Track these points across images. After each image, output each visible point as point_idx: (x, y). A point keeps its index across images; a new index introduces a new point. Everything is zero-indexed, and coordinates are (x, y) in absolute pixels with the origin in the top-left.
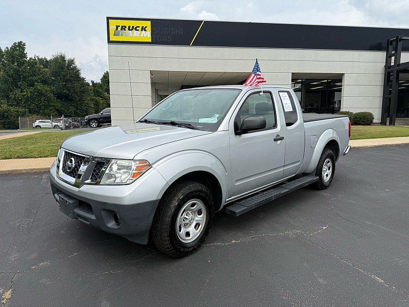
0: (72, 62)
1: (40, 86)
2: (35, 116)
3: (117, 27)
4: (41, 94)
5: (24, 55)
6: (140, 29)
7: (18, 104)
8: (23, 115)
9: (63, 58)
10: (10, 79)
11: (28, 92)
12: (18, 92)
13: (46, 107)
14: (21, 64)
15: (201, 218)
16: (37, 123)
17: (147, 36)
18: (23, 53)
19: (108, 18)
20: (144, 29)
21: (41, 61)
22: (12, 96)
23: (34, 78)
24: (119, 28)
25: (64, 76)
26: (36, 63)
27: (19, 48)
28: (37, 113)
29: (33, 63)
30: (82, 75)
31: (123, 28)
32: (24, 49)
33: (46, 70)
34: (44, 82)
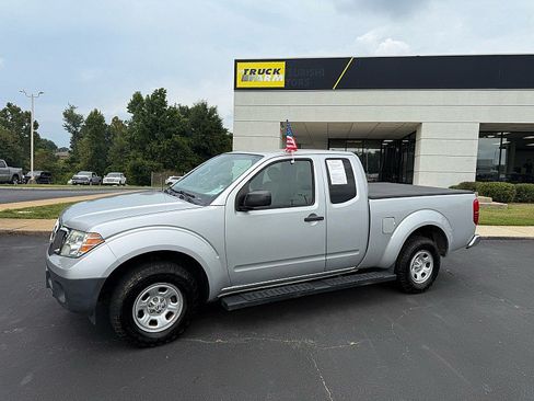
0: (214, 110)
1: (177, 138)
2: (169, 171)
3: (246, 70)
4: (177, 147)
5: (164, 103)
6: (272, 72)
7: (153, 158)
8: (157, 170)
9: (204, 106)
10: (148, 130)
11: (165, 144)
12: (154, 144)
13: (182, 161)
14: (160, 113)
15: (176, 307)
16: (170, 180)
17: (280, 80)
18: (163, 100)
19: (236, 61)
20: (276, 72)
21: (183, 109)
22: (148, 148)
23: (172, 129)
24: (248, 72)
25: (204, 127)
26: (175, 112)
27: (160, 95)
28: (172, 168)
29: (173, 112)
30: (224, 126)
31: (253, 72)
32: (164, 96)
33: (186, 120)
34: (183, 134)
